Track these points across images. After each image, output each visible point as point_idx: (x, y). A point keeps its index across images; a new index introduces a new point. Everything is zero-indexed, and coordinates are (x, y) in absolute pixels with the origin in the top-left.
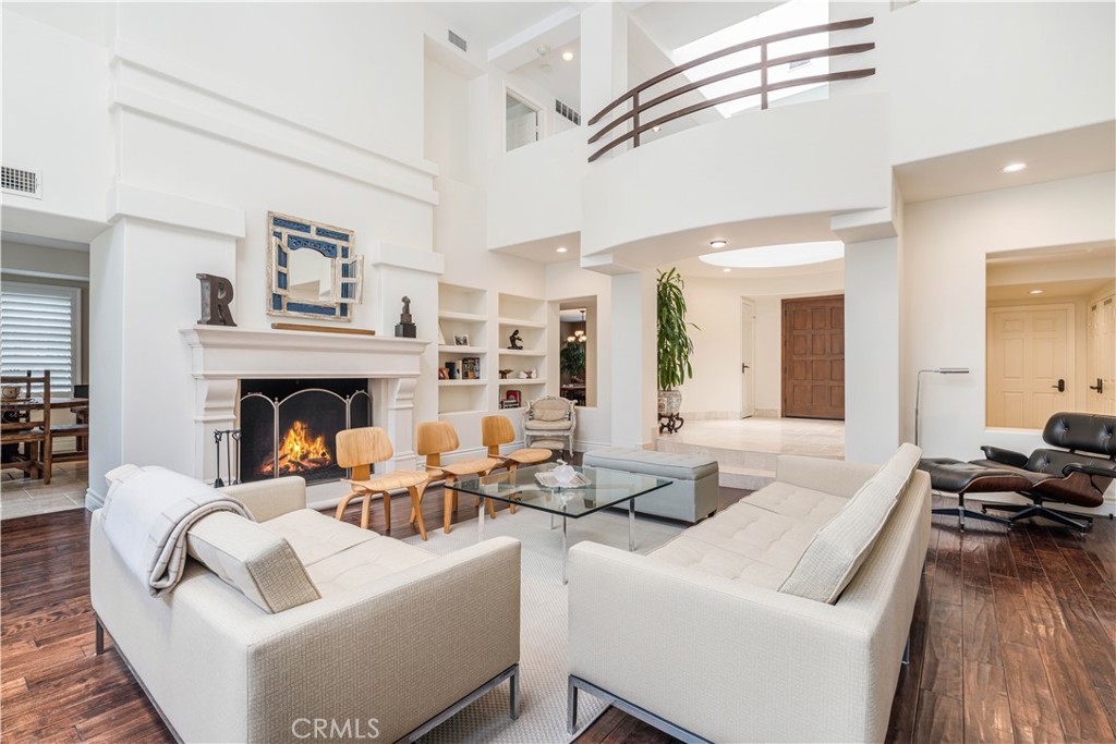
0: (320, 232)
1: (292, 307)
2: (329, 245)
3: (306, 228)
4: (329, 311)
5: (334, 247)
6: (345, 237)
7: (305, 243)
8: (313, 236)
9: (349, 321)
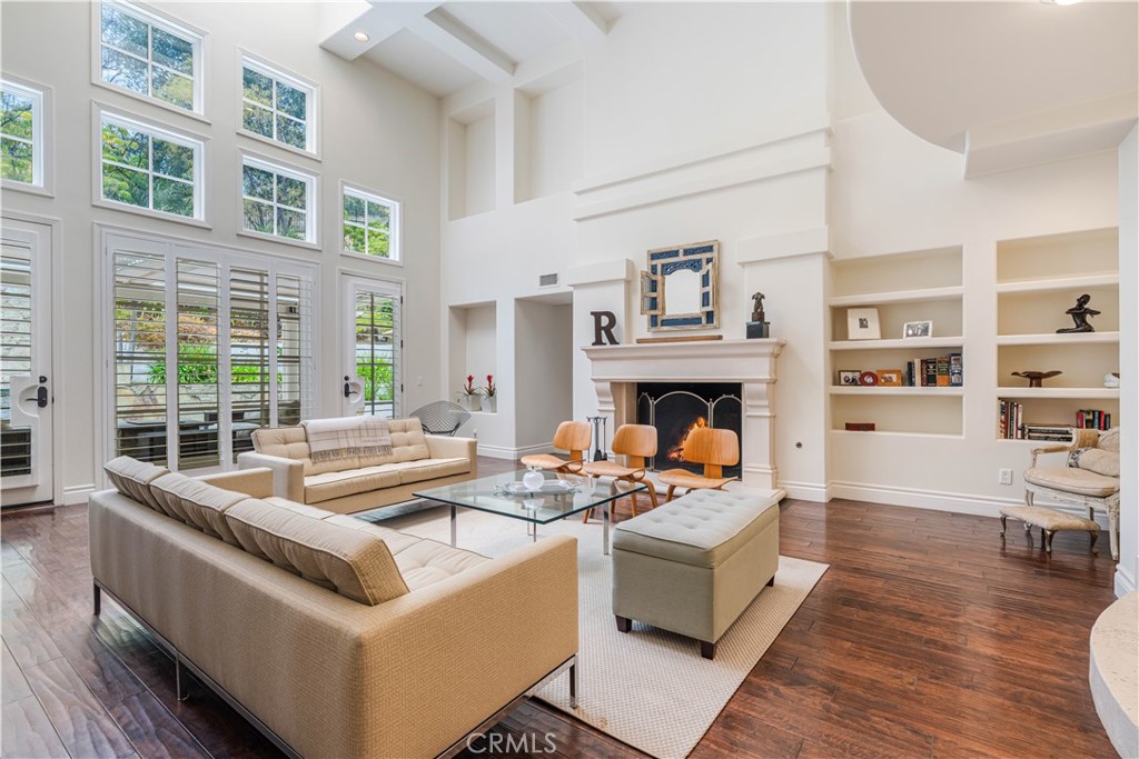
0: (687, 252)
1: (666, 323)
2: (695, 261)
3: (675, 253)
4: (695, 321)
5: (699, 261)
6: (710, 249)
7: (677, 266)
8: (681, 258)
9: (715, 328)
